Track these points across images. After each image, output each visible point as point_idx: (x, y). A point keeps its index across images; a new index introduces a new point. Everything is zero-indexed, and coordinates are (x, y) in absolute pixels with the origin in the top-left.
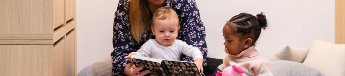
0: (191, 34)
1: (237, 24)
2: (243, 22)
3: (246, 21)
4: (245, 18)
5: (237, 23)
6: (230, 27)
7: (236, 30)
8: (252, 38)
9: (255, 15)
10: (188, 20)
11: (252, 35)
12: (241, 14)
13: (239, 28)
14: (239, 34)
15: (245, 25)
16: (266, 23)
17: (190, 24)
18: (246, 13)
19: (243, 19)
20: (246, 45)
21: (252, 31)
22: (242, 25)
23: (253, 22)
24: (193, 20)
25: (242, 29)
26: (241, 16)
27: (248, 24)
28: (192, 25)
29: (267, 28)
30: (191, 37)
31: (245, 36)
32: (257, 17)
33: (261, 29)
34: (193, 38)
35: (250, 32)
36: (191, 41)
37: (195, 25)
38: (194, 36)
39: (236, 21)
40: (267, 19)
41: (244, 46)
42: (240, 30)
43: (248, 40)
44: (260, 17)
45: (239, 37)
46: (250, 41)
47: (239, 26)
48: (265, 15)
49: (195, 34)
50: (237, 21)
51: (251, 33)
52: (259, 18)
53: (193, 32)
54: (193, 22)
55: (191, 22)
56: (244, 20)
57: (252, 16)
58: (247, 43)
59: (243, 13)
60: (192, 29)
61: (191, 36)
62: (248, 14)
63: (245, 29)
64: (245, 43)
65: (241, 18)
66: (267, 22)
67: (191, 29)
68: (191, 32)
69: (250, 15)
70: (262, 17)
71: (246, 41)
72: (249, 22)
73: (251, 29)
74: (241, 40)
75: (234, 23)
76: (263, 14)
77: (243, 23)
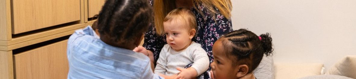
0: (208, 40)
1: (234, 43)
2: (241, 41)
3: (246, 40)
4: (245, 36)
5: (234, 41)
6: (223, 44)
7: (231, 50)
8: (248, 65)
9: (258, 34)
10: (210, 23)
11: (250, 62)
12: (241, 30)
13: (234, 49)
14: (234, 57)
15: (244, 46)
16: (271, 48)
17: (210, 28)
18: (248, 30)
19: (243, 37)
20: (240, 73)
21: (251, 56)
22: (239, 45)
23: (255, 45)
24: (214, 25)
25: (238, 51)
26: (241, 32)
27: (247, 45)
28: (212, 30)
29: (271, 54)
30: (207, 45)
31: (241, 61)
32: (260, 38)
33: (263, 55)
34: (209, 45)
35: (248, 56)
36: (207, 48)
37: (215, 32)
38: (211, 43)
39: (232, 38)
40: (273, 42)
41: (236, 74)
42: (235, 52)
43: (244, 67)
44: (265, 39)
45: (233, 62)
46: (246, 69)
47: (235, 46)
48: (272, 37)
49: (212, 41)
50: (234, 39)
51: (249, 58)
52: (263, 40)
53: (210, 39)
54: (214, 27)
55: (212, 27)
56: (244, 39)
57: (255, 35)
58: (241, 70)
59: (243, 30)
60: (211, 35)
61: (208, 42)
62: (250, 32)
63: (242, 52)
64: (238, 70)
65: (240, 36)
66: (273, 47)
67: (209, 35)
68: (209, 39)
69: (253, 33)
70: (267, 39)
71: (241, 68)
72: (249, 43)
73: (251, 53)
74: (234, 66)
75: (230, 40)
76: (269, 36)
77: (242, 43)
